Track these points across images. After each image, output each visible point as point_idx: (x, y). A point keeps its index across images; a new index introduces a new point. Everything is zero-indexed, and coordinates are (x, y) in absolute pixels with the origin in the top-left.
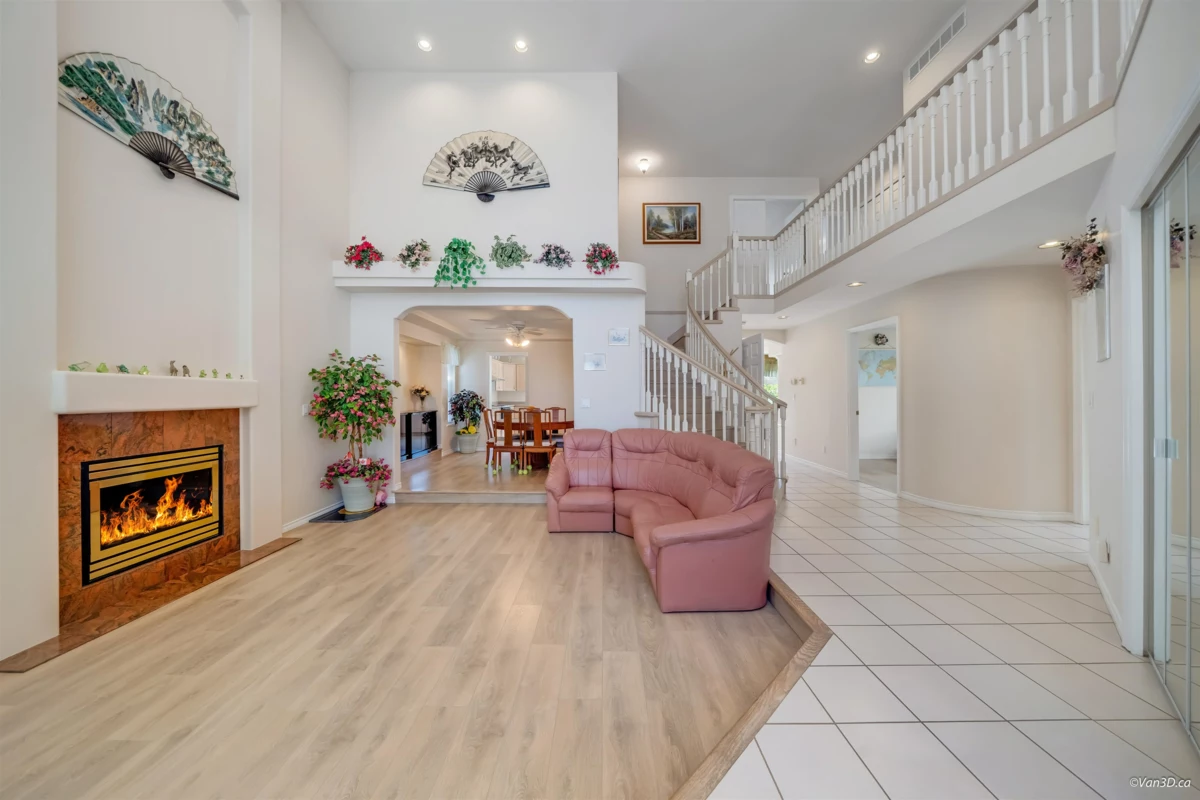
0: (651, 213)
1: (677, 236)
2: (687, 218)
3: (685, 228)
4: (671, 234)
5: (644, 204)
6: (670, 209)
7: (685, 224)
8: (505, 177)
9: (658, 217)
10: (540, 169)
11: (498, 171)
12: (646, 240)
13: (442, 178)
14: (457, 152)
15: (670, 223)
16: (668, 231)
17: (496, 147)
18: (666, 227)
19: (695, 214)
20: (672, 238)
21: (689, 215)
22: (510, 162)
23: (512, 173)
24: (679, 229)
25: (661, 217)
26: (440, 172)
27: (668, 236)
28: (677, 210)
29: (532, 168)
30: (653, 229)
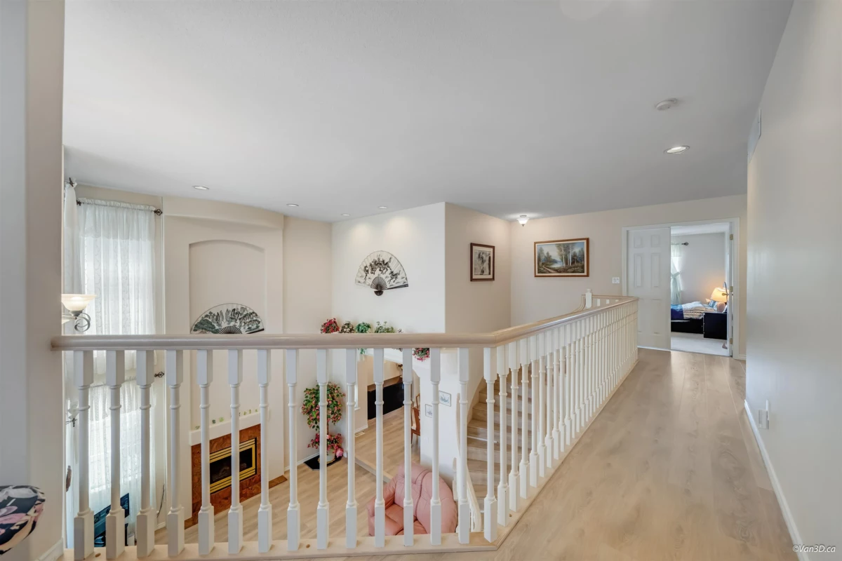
0: (541, 250)
1: (565, 270)
2: (575, 253)
3: (573, 263)
4: (559, 268)
5: (535, 243)
6: (559, 246)
7: (573, 258)
8: (387, 280)
9: (548, 253)
10: (403, 275)
11: (383, 276)
12: (537, 274)
13: (362, 280)
14: (368, 265)
15: (558, 259)
16: (556, 266)
17: (383, 261)
18: (555, 262)
19: (582, 250)
20: (560, 272)
21: (577, 250)
22: (389, 271)
23: (390, 278)
24: (567, 263)
25: (551, 254)
26: (362, 277)
27: (557, 271)
28: (565, 246)
29: (399, 274)
30: (543, 264)
